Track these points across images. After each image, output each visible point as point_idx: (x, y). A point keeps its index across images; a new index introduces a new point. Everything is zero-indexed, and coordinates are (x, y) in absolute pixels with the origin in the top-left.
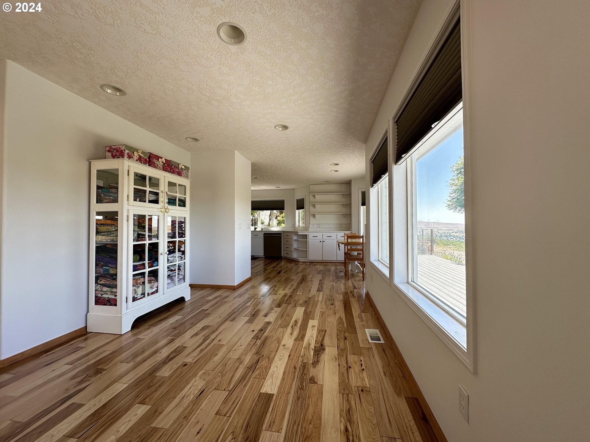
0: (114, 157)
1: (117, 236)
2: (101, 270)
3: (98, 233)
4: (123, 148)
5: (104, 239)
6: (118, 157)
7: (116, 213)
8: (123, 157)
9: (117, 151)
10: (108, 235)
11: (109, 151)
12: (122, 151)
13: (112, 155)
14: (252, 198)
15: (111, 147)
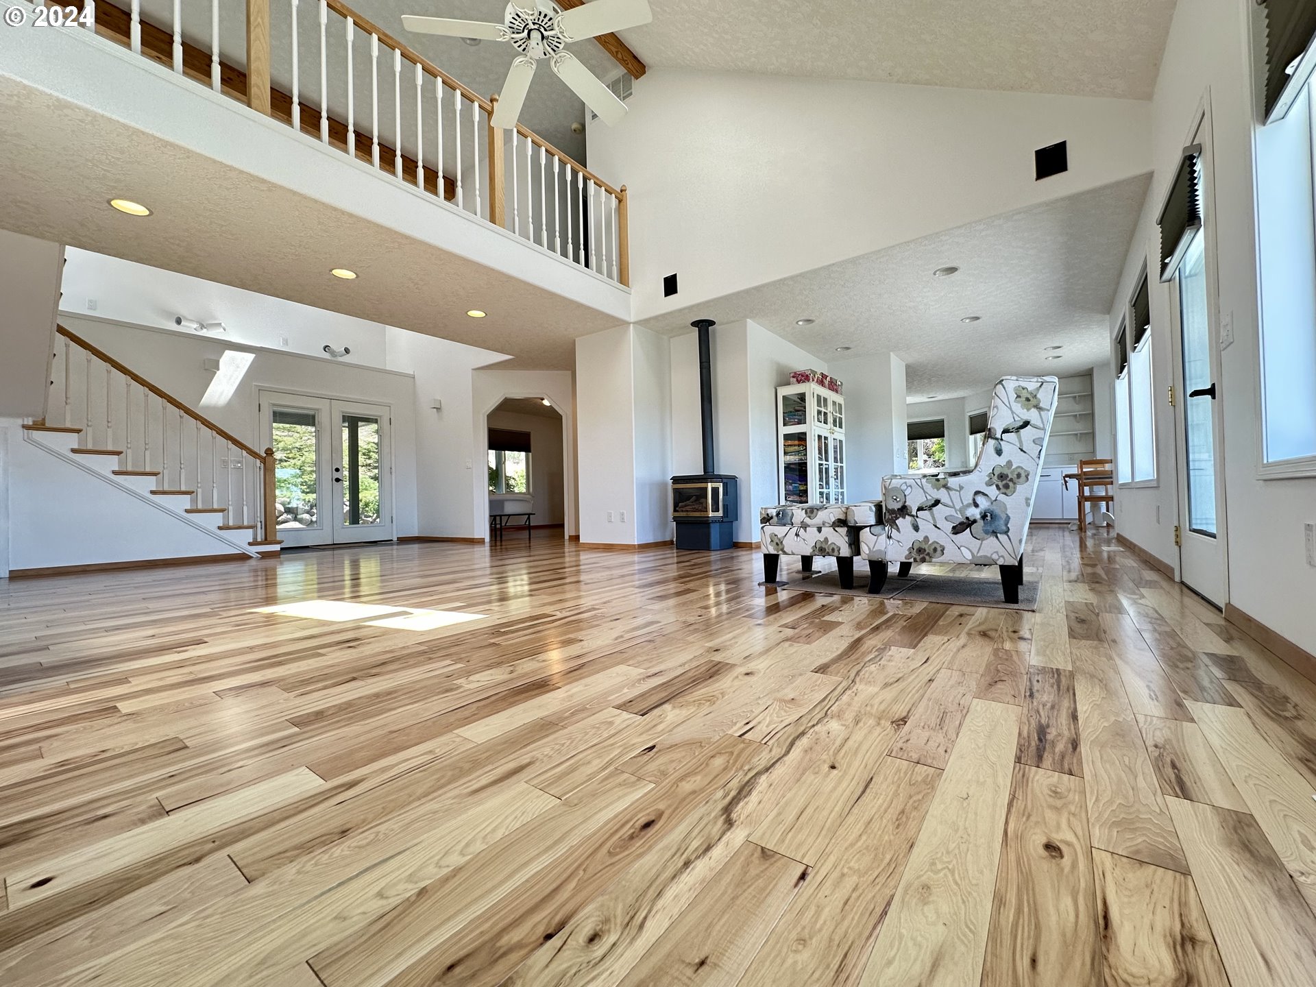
0: (798, 382)
1: (806, 455)
2: (791, 487)
3: (785, 453)
4: (808, 373)
5: (793, 459)
6: (804, 382)
7: (805, 434)
8: (809, 381)
9: (802, 376)
10: (795, 455)
11: (793, 377)
12: (807, 376)
13: (797, 380)
14: (909, 417)
15: (795, 373)
